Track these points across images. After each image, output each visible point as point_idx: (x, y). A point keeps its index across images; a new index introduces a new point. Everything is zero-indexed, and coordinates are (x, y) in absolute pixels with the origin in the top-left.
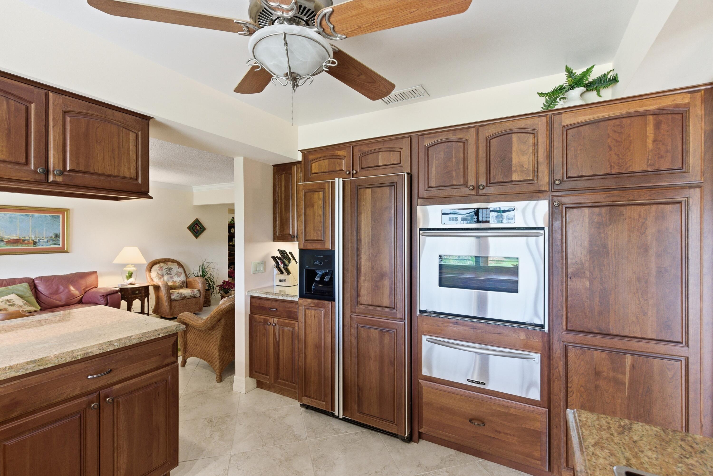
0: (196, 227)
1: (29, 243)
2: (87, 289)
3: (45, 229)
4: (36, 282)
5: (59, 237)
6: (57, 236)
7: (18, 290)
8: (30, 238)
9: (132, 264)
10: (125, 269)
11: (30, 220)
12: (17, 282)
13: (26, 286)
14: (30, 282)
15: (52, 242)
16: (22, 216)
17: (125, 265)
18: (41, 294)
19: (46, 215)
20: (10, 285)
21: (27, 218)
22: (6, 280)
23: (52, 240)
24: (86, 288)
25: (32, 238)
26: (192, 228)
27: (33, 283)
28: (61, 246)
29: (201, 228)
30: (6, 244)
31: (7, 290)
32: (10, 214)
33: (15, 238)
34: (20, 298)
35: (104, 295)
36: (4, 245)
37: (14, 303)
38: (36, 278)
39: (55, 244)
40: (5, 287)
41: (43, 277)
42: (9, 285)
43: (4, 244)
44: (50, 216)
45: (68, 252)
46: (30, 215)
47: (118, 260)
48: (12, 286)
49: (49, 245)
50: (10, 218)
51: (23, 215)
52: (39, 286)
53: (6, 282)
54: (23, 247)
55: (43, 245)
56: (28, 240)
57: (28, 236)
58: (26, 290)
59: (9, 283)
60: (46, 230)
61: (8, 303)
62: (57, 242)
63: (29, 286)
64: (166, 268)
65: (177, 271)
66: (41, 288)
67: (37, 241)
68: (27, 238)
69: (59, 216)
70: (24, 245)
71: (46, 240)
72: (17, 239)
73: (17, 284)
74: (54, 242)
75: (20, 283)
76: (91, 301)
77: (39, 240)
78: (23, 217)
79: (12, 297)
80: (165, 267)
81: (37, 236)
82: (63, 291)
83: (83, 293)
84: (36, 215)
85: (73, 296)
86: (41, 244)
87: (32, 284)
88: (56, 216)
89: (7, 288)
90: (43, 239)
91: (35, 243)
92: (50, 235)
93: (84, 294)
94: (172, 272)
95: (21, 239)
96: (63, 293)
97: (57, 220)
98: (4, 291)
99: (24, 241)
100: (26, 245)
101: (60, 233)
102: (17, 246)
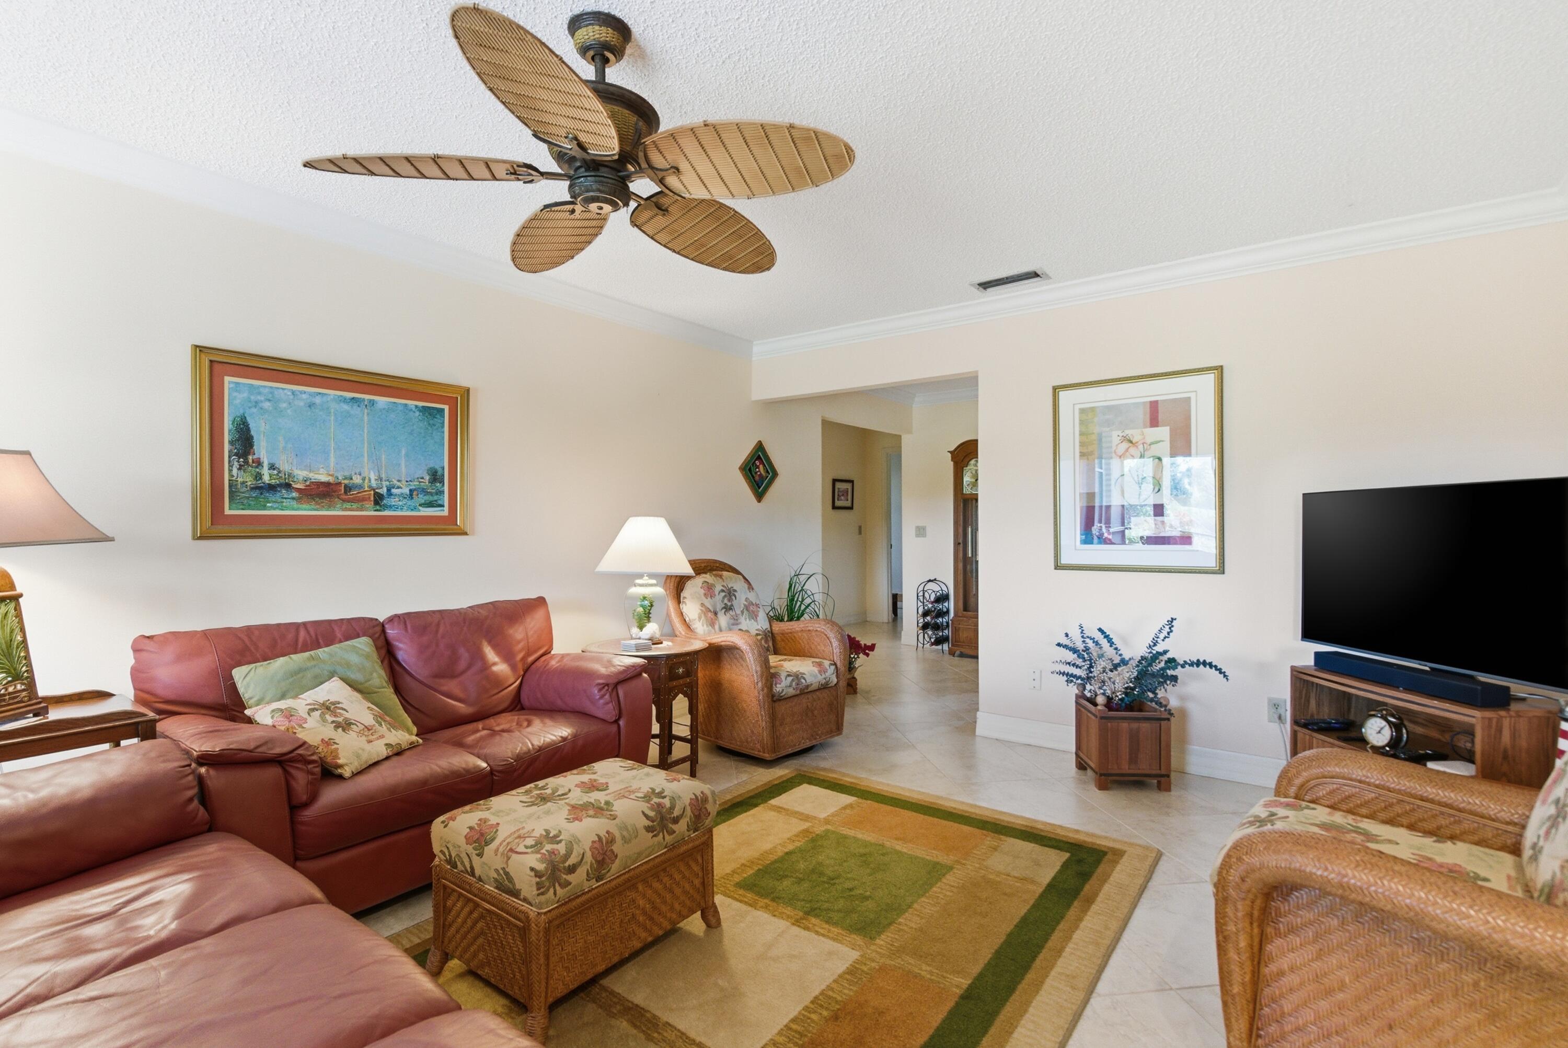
0: (758, 467)
1: (363, 499)
2: (531, 659)
3: (403, 452)
4: (391, 632)
5: (442, 482)
6: (436, 477)
7: (348, 665)
8: (364, 479)
9: (651, 576)
10: (634, 590)
11: (366, 418)
12: (339, 635)
13: (367, 649)
14: (375, 634)
15: (422, 498)
16: (342, 404)
17: (630, 578)
18: (408, 679)
19: (406, 405)
20: (319, 646)
21: (355, 410)
22: (305, 624)
23: (424, 491)
24: (529, 654)
25: (370, 480)
26: (750, 470)
27: (382, 637)
28: (445, 512)
29: (768, 472)
30: (298, 500)
31: (313, 663)
32: (311, 394)
33: (324, 478)
34: (356, 694)
35: (607, 685)
36: (294, 503)
37: (347, 715)
38: (391, 619)
39: (430, 505)
40: (307, 654)
41: (409, 614)
42: (315, 644)
43: (293, 498)
44: (416, 406)
45: (466, 534)
46: (364, 400)
47: (611, 562)
48: (326, 649)
49: (414, 509)
50: (311, 405)
51: (345, 400)
52: (400, 649)
53: (308, 632)
54: (346, 509)
55: (400, 509)
56: (360, 487)
57: (360, 474)
58: (368, 664)
59: (317, 640)
60: (407, 455)
61: (329, 718)
62: (435, 498)
63: (374, 649)
64: (723, 591)
65: (747, 599)
66: (406, 652)
67: (384, 491)
68: (357, 480)
69: (443, 410)
70: (348, 505)
71: (406, 491)
72: (328, 484)
73: (341, 641)
74: (428, 498)
75: (348, 638)
76: (559, 703)
77: (389, 490)
78: (346, 407)
79: (334, 690)
80: (718, 588)
81: (383, 476)
82: (469, 667)
83: (522, 673)
84: (382, 401)
85: (497, 682)
86: (392, 501)
87: (381, 642)
88: (433, 408)
89: (312, 658)
90: (399, 488)
91: (378, 499)
92: (419, 473)
93: (523, 676)
94: (735, 603)
95: (340, 483)
96: (469, 673)
97: (437, 421)
98: (306, 669)
99: (348, 489)
100: (355, 506)
101: (443, 468)
102: (329, 507)
